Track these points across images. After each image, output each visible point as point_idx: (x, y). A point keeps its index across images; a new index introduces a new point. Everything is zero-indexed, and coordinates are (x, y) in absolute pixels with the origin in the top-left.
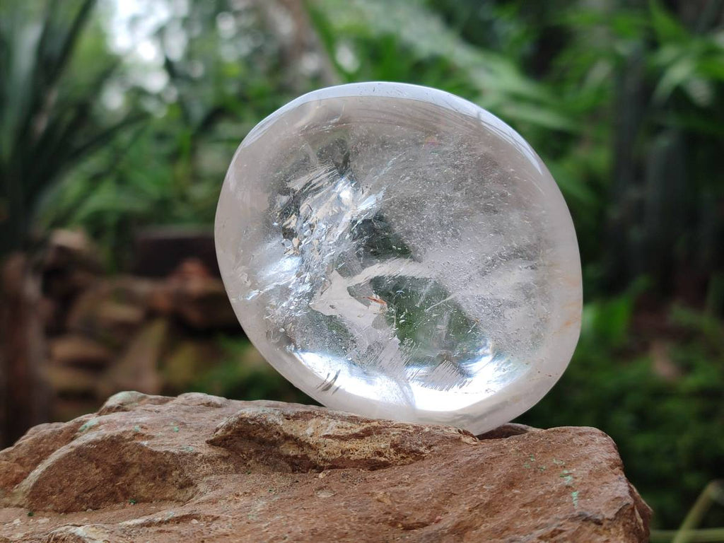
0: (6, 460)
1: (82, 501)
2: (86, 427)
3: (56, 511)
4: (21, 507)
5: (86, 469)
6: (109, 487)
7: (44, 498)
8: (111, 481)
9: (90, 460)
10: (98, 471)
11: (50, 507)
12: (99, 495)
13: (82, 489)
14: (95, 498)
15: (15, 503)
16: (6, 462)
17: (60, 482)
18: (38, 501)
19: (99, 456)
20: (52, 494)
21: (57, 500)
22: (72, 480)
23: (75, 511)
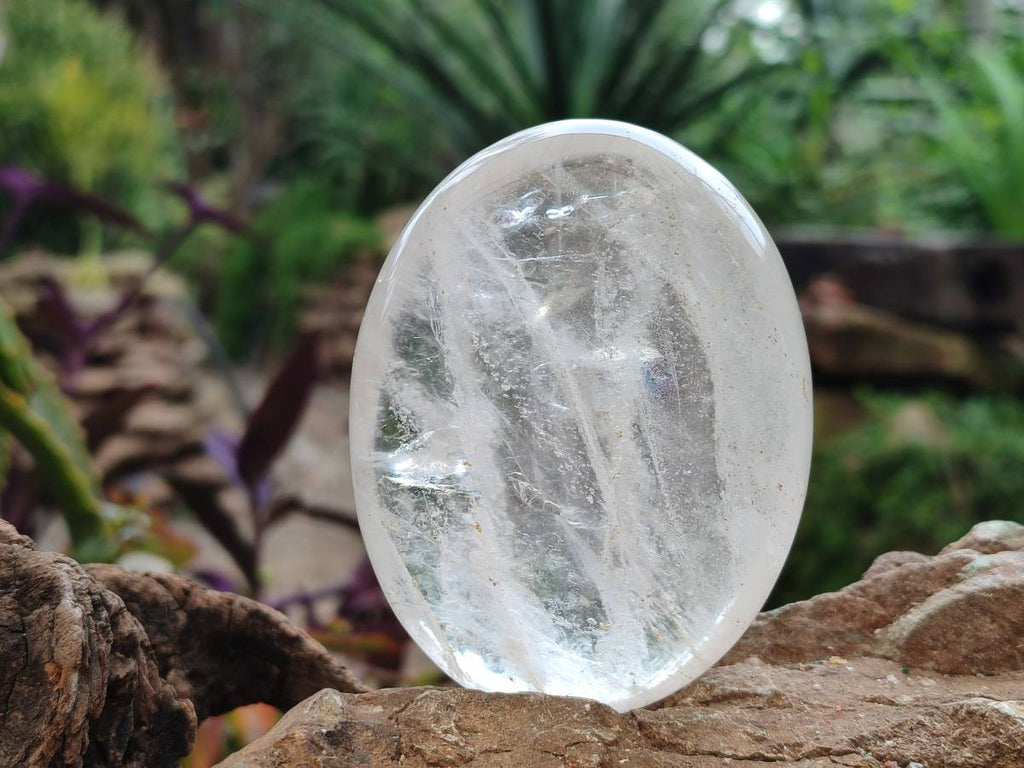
0: (861, 596)
1: (972, 662)
2: (973, 567)
3: (938, 671)
4: (888, 658)
5: (977, 622)
6: (1007, 648)
7: (923, 653)
8: (1009, 641)
9: (985, 611)
10: (992, 627)
11: (930, 664)
12: (994, 657)
13: (972, 647)
14: (989, 661)
15: (881, 653)
16: (863, 599)
17: (944, 635)
18: (914, 655)
19: (995, 608)
20: (933, 648)
21: (938, 657)
22: (959, 634)
23: (962, 673)
